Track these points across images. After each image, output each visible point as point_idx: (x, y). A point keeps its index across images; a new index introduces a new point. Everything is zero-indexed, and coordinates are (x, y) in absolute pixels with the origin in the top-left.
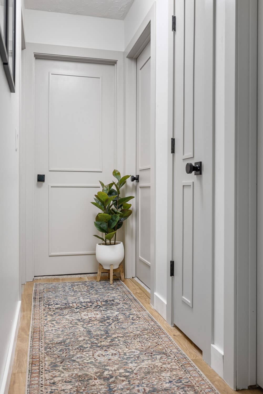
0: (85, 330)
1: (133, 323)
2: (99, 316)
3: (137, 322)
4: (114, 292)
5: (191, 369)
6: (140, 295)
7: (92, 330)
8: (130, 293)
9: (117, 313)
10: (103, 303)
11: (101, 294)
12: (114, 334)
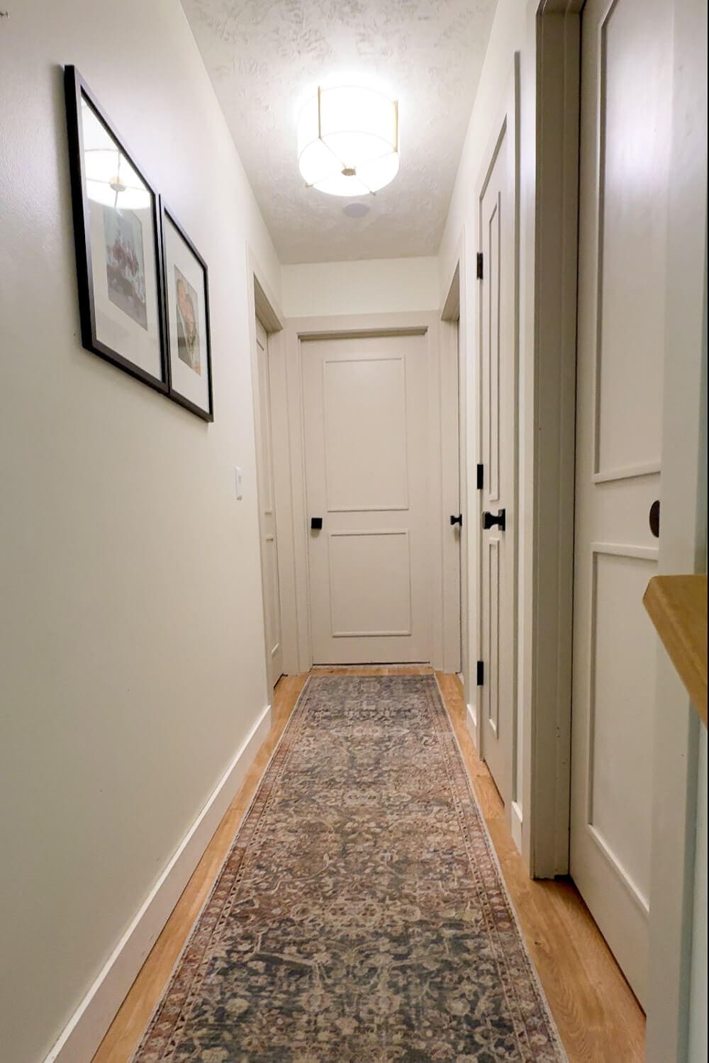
0: (349, 754)
1: (423, 750)
2: (377, 735)
3: (430, 748)
4: (416, 696)
5: (477, 834)
6: (453, 704)
7: (358, 756)
8: (440, 700)
9: (406, 731)
10: (394, 714)
11: (396, 698)
12: (387, 765)
